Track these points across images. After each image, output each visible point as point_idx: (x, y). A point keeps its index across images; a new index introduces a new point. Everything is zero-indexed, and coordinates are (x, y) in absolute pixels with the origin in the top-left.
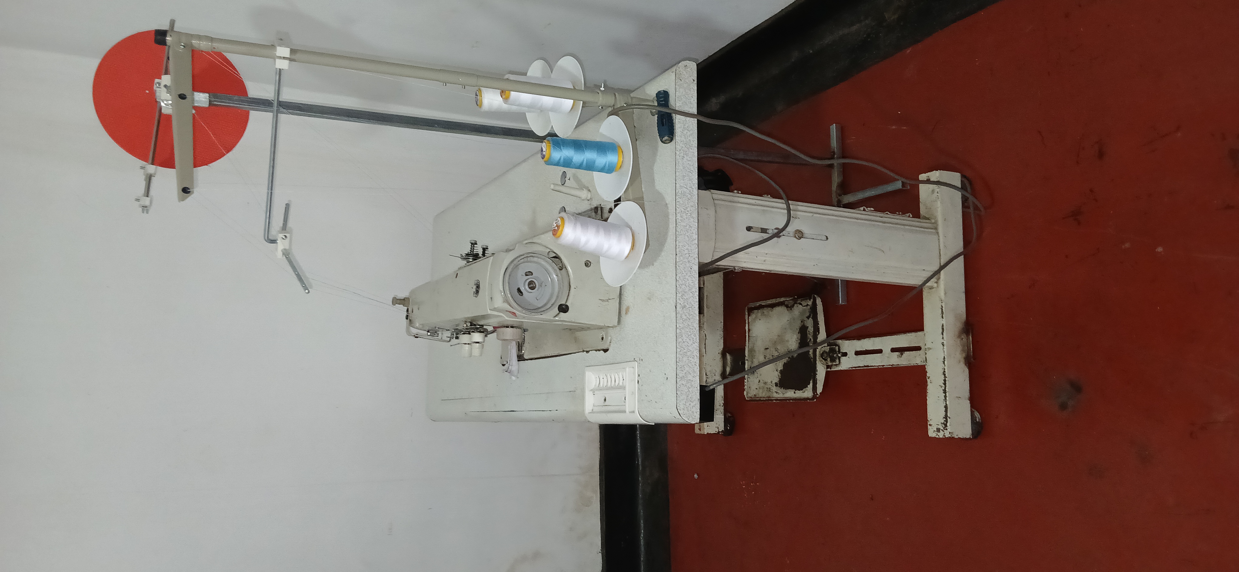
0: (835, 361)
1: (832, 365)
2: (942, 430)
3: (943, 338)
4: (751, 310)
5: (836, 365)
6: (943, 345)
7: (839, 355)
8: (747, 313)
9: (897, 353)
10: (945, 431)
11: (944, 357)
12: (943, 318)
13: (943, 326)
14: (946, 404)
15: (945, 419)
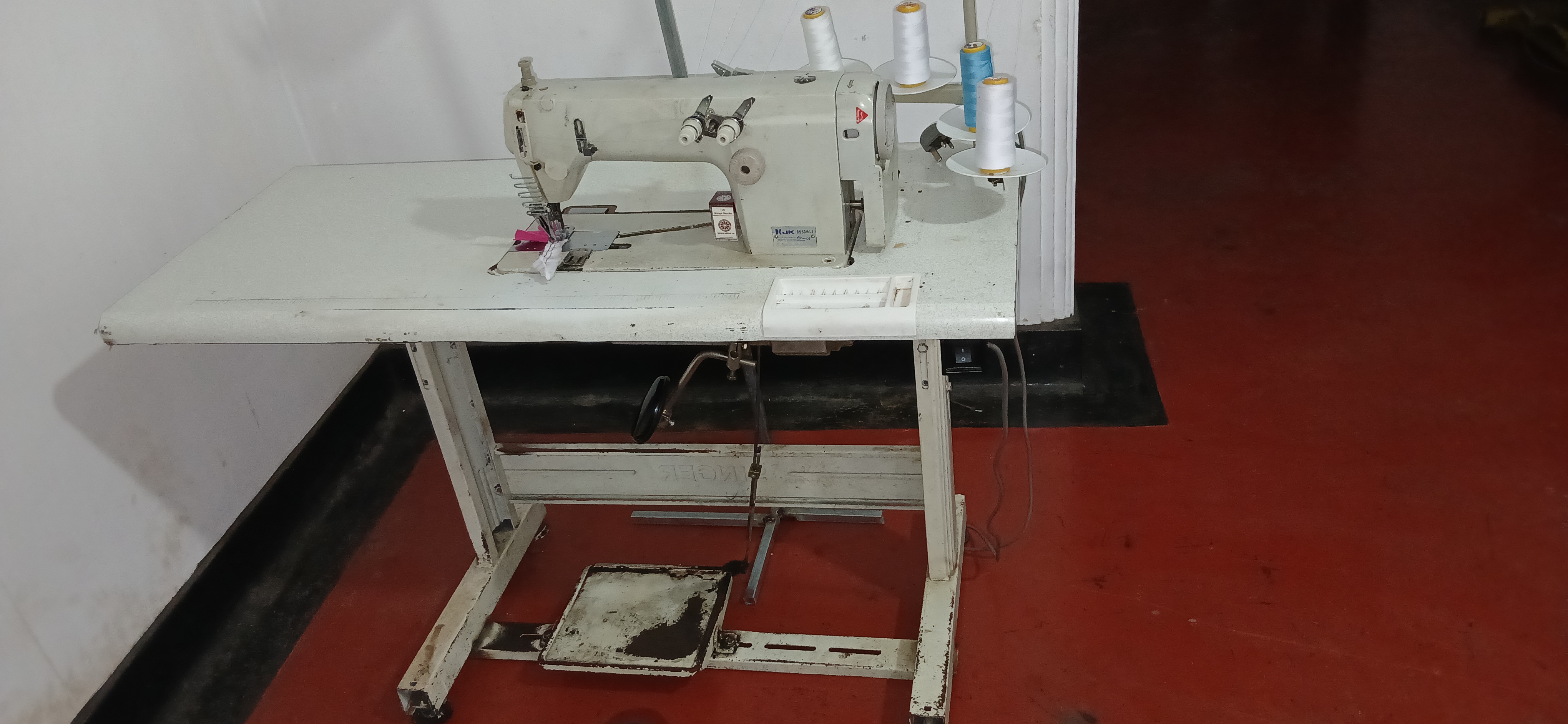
0: (729, 648)
1: (720, 653)
2: (934, 708)
3: (950, 624)
4: (593, 571)
5: (727, 654)
6: (950, 631)
7: (738, 645)
8: (586, 573)
9: (841, 653)
10: (939, 710)
11: (949, 641)
12: (952, 606)
13: (952, 613)
14: (945, 685)
15: (941, 698)
